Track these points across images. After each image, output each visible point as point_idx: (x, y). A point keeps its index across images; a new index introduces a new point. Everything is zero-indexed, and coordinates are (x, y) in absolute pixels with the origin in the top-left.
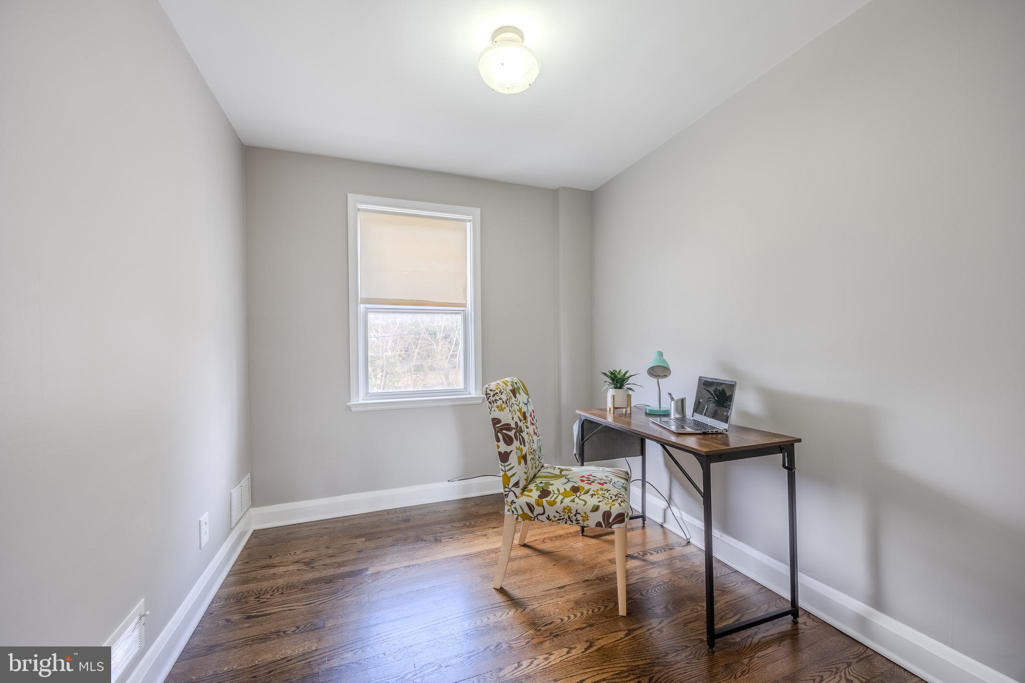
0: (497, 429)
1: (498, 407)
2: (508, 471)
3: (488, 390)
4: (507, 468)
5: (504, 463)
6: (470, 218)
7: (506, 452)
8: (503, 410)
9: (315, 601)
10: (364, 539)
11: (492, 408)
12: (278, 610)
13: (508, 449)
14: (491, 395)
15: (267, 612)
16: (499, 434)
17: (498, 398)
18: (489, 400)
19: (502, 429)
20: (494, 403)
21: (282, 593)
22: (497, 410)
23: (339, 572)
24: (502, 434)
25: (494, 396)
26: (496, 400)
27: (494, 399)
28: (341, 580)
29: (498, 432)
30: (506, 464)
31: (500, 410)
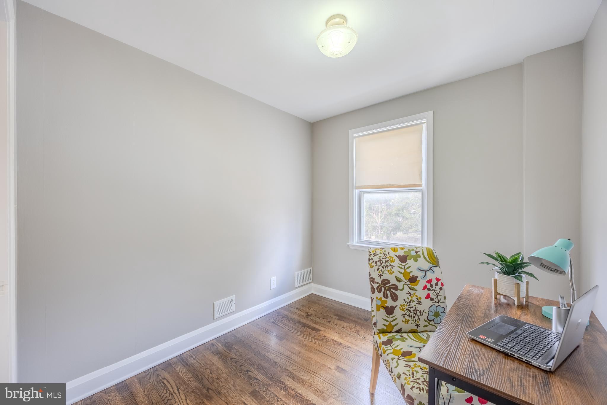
0: (387, 288)
1: (388, 271)
2: (392, 321)
3: (381, 258)
4: (392, 319)
5: (390, 315)
6: (425, 120)
7: (392, 306)
8: (392, 274)
9: (292, 330)
10: (337, 318)
11: (384, 271)
12: (281, 325)
13: (394, 304)
14: (384, 262)
15: (279, 324)
16: (388, 292)
17: (388, 264)
18: (382, 265)
19: (390, 288)
20: (386, 268)
21: (289, 321)
22: (388, 273)
23: (312, 325)
24: (390, 292)
25: (385, 263)
26: (387, 266)
27: (386, 265)
28: (308, 329)
29: (387, 290)
30: (391, 316)
31: (390, 274)
